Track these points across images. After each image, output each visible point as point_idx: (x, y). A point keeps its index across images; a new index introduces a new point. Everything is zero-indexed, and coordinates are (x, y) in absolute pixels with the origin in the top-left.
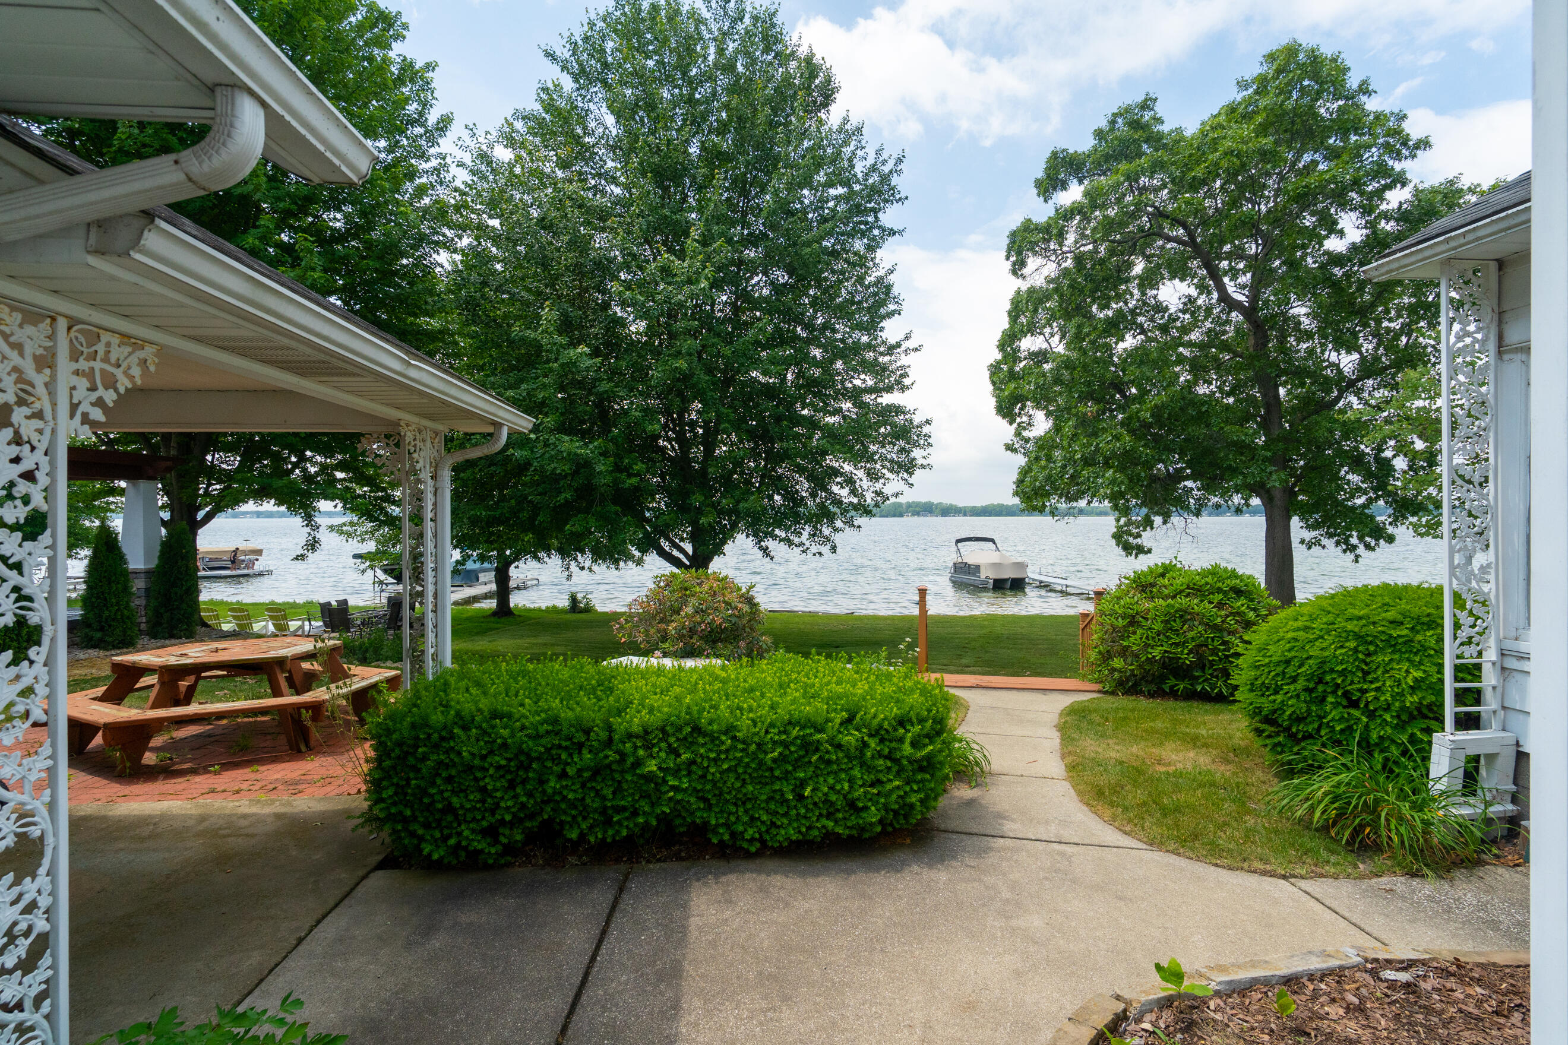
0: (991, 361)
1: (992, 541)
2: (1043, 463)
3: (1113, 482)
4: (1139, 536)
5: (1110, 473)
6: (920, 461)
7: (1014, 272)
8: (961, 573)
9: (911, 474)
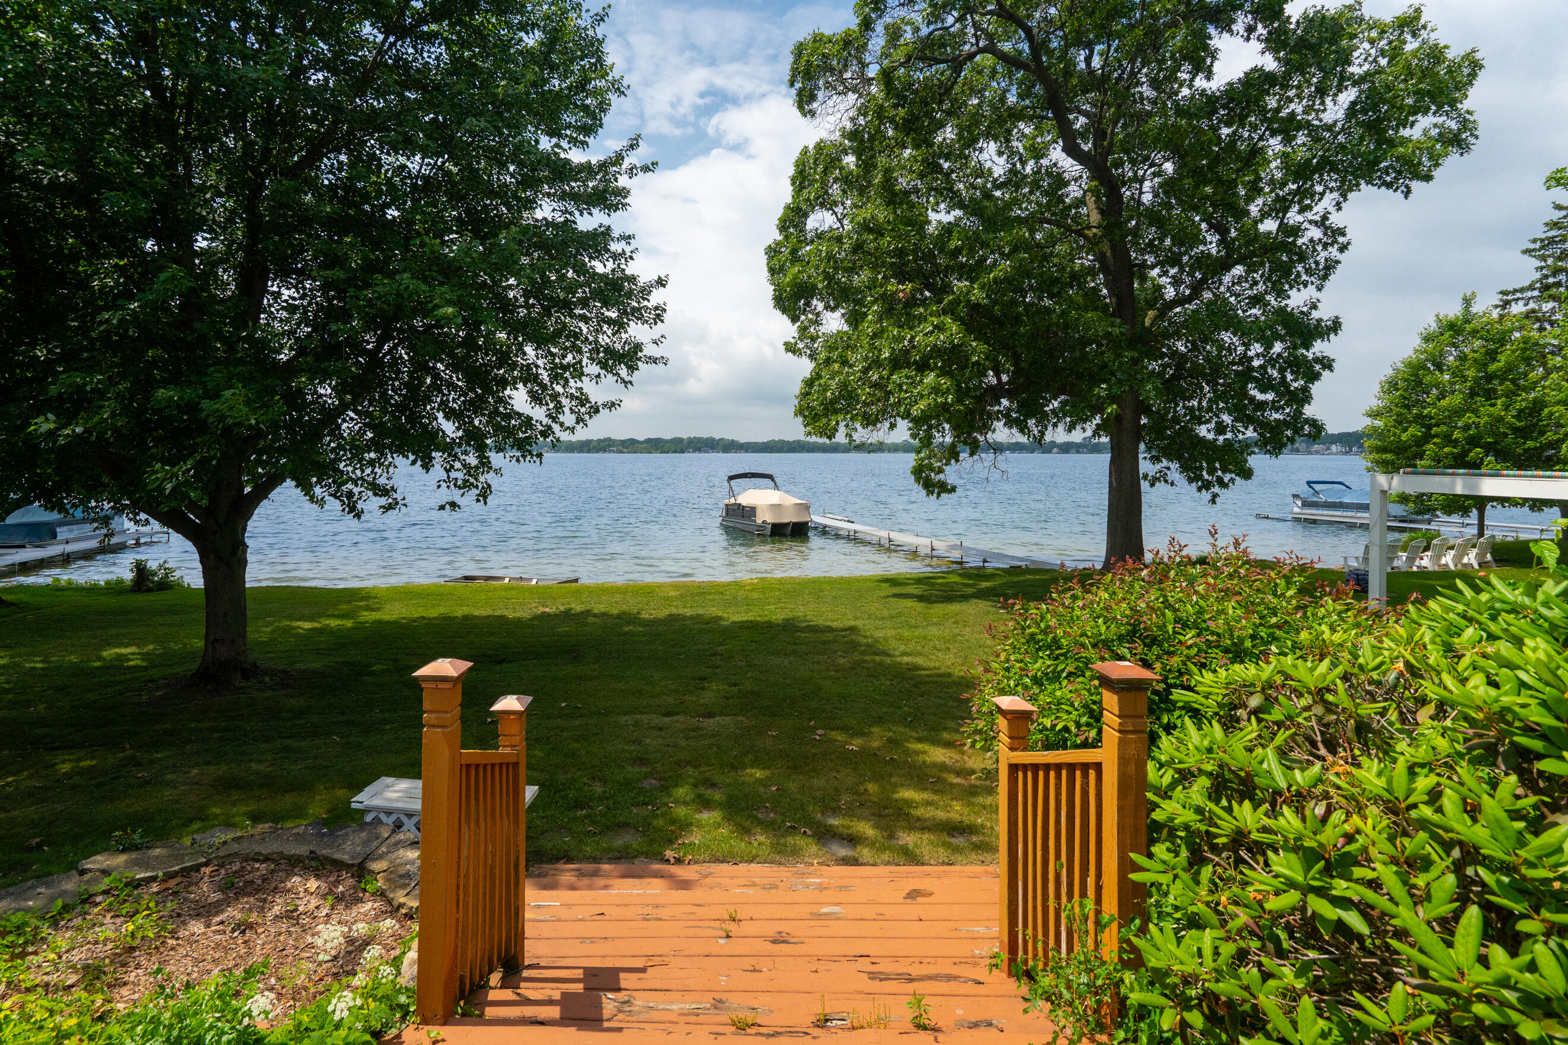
0: (770, 241)
1: (770, 477)
2: (836, 366)
3: (936, 390)
4: (941, 471)
5: (930, 378)
6: (649, 350)
7: (801, 107)
8: (734, 516)
9: (632, 369)
